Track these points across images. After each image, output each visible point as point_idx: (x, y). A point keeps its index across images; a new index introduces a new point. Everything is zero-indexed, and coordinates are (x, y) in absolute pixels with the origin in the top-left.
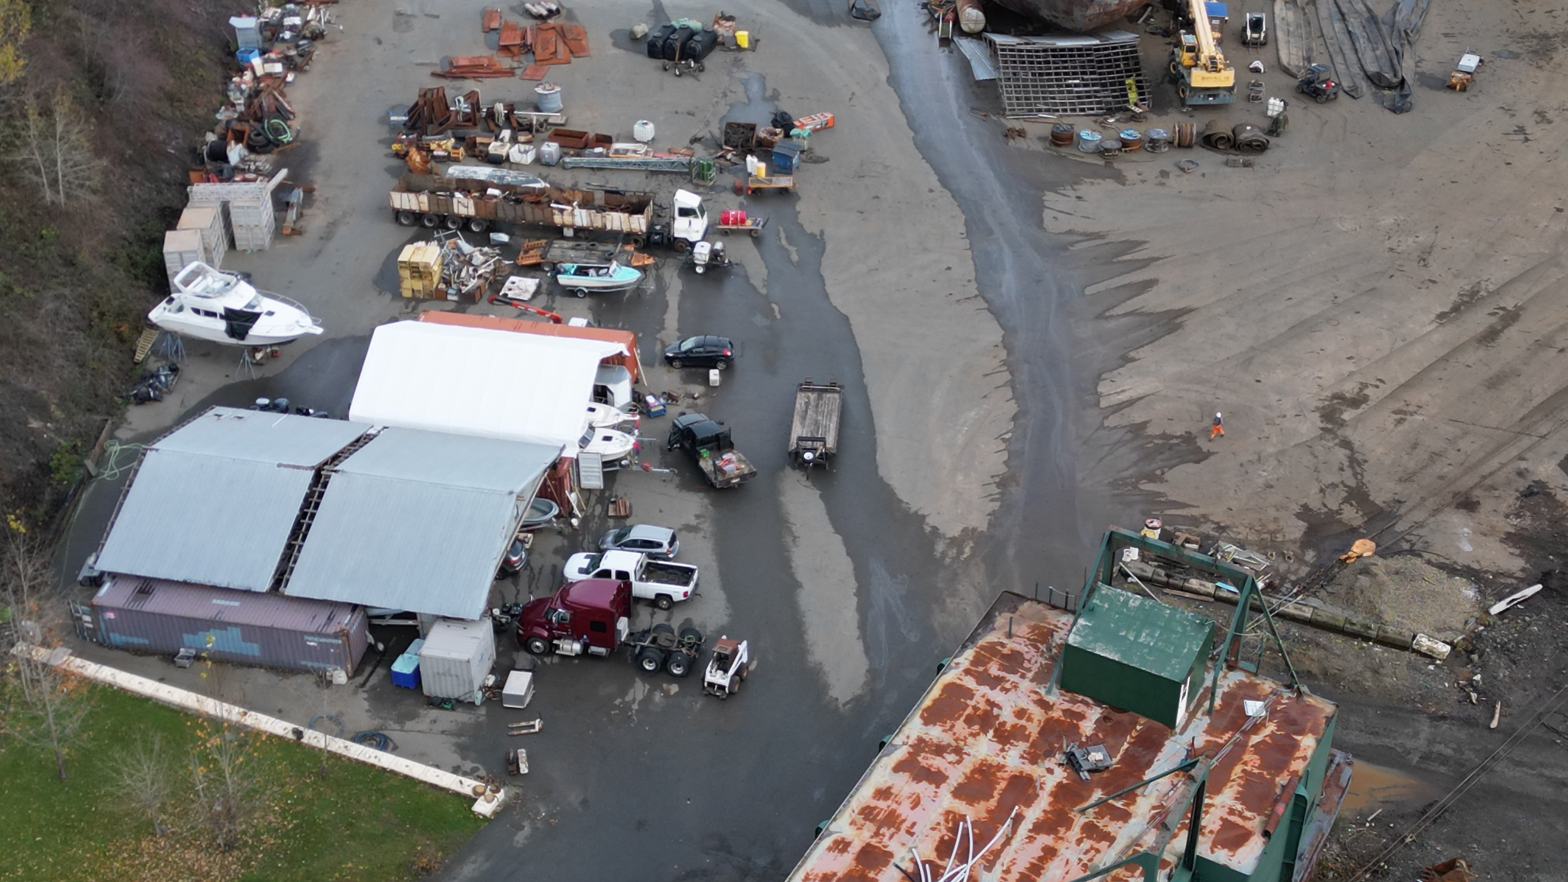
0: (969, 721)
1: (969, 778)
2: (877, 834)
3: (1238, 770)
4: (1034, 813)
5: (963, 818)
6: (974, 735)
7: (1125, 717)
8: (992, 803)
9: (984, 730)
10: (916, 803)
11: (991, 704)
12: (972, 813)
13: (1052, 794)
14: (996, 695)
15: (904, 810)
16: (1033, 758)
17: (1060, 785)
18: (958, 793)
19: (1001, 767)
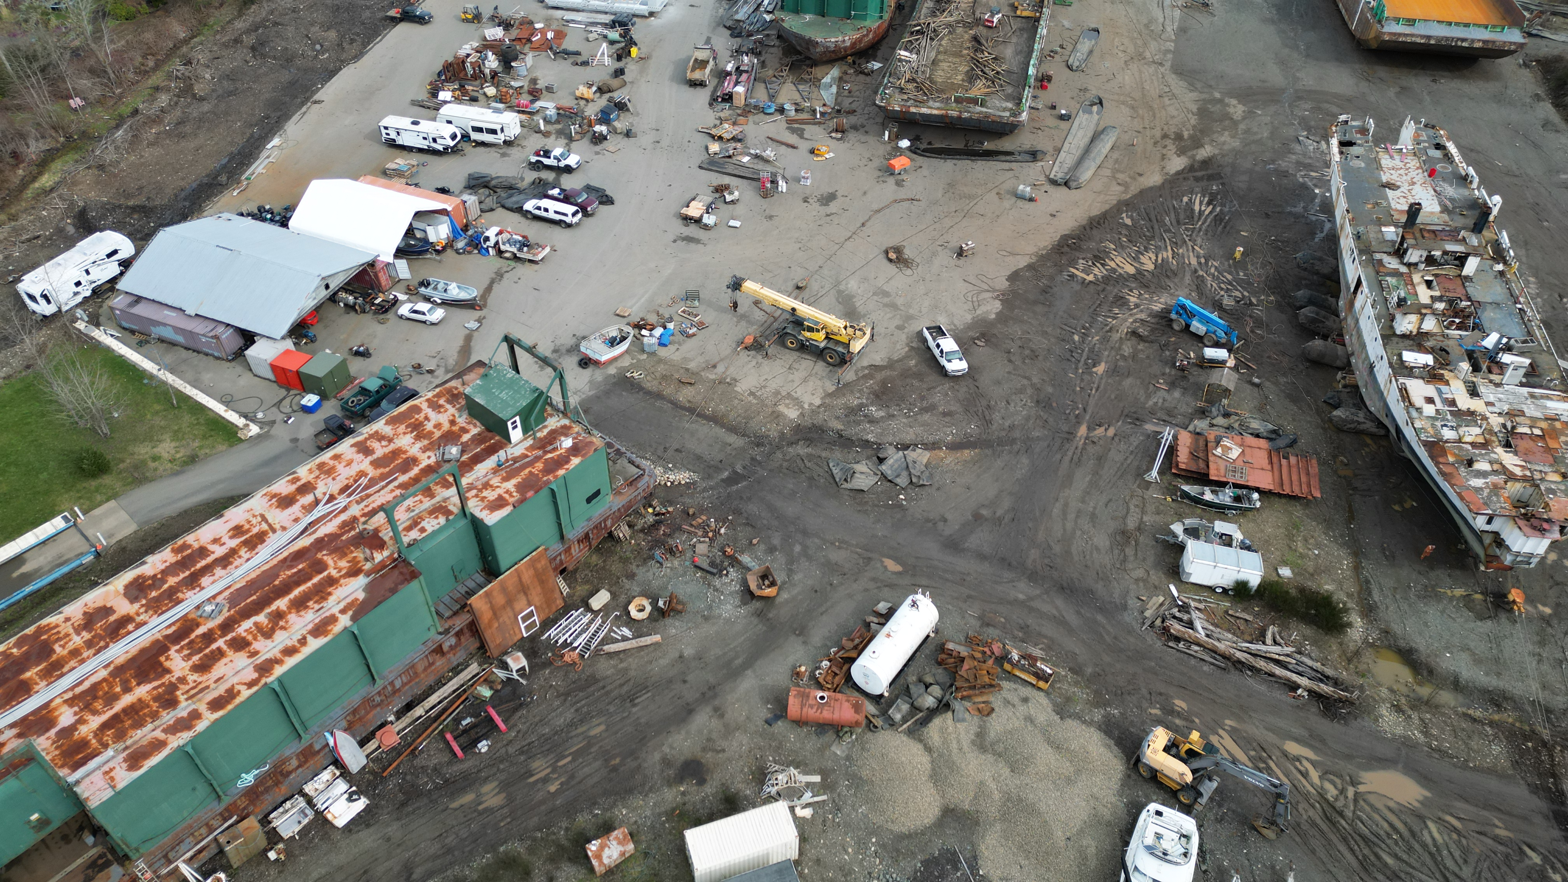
0: (407, 427)
1: (385, 456)
2: (317, 477)
3: (527, 471)
4: (403, 478)
5: (366, 475)
6: (405, 433)
7: (490, 435)
8: (387, 469)
9: (412, 432)
10: (349, 463)
11: (427, 418)
12: (372, 472)
13: (422, 470)
14: (432, 414)
15: (340, 468)
16: (424, 450)
17: (429, 466)
18: (372, 463)
19: (405, 452)
